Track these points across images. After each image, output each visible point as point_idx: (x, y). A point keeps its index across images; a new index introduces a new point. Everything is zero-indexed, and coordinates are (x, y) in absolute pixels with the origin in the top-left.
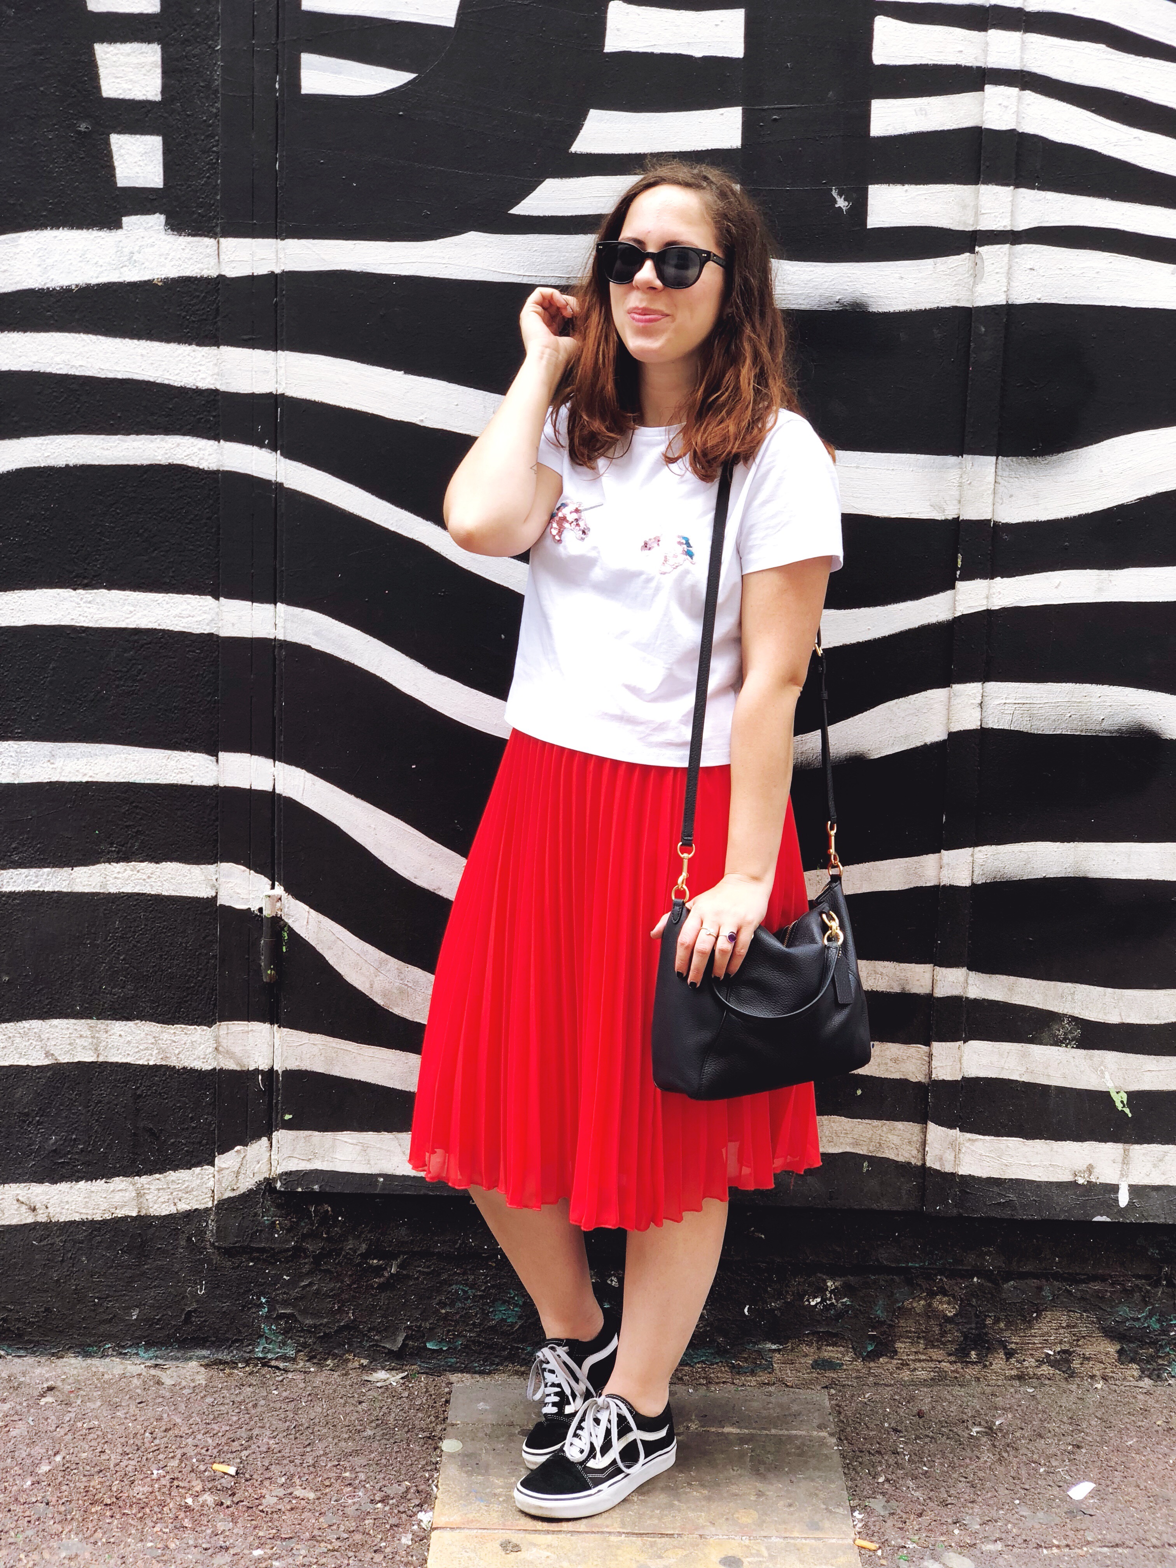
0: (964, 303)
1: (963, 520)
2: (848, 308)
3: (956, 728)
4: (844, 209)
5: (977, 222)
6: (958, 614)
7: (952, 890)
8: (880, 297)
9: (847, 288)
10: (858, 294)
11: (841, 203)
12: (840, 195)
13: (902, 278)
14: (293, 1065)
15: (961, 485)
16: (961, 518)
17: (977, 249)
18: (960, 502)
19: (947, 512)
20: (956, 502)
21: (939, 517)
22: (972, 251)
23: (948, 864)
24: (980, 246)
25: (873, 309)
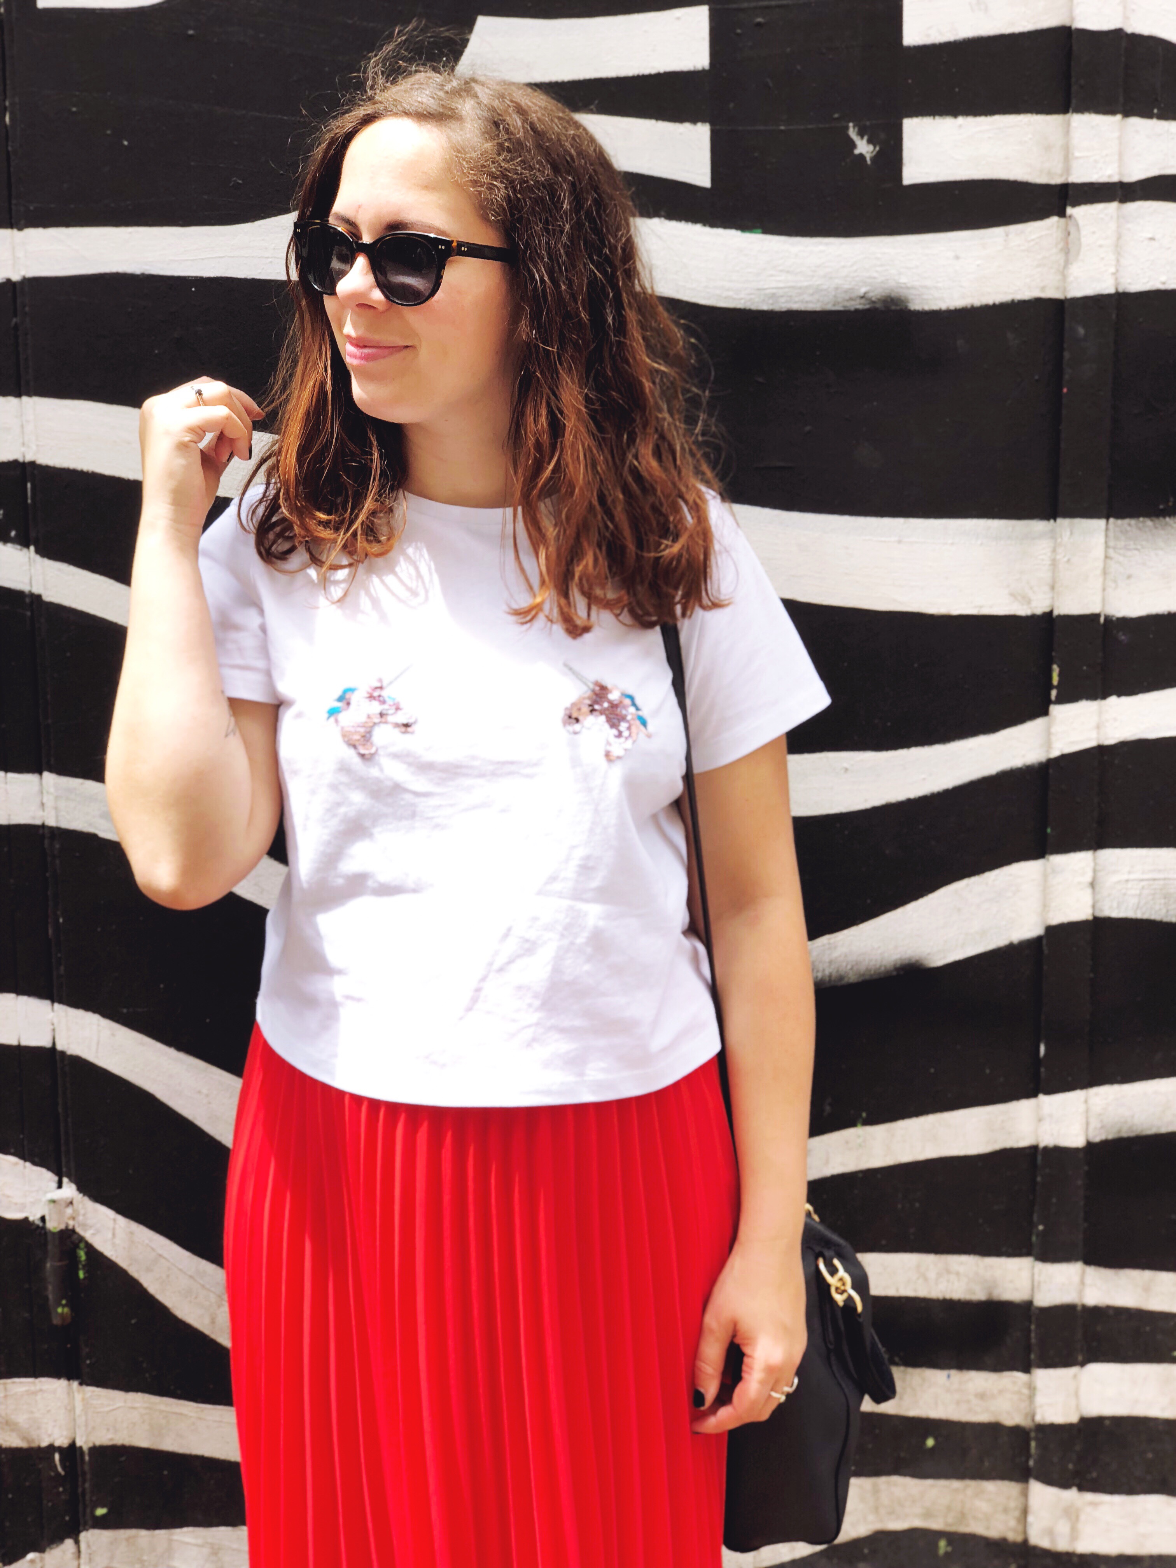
0: (1052, 293)
1: (1059, 616)
2: (878, 305)
3: (1057, 919)
4: (868, 158)
5: (1067, 170)
6: (1055, 753)
7: (1057, 1154)
8: (926, 287)
9: (875, 275)
10: (892, 284)
11: (864, 148)
12: (861, 134)
13: (957, 257)
14: (104, 1438)
15: (1054, 563)
16: (1056, 613)
17: (1070, 210)
18: (1053, 588)
19: (1034, 604)
20: (1046, 588)
21: (1022, 610)
22: (1062, 214)
23: (1051, 1116)
24: (1074, 205)
25: (918, 304)
